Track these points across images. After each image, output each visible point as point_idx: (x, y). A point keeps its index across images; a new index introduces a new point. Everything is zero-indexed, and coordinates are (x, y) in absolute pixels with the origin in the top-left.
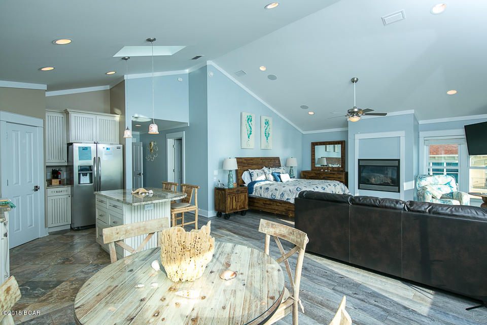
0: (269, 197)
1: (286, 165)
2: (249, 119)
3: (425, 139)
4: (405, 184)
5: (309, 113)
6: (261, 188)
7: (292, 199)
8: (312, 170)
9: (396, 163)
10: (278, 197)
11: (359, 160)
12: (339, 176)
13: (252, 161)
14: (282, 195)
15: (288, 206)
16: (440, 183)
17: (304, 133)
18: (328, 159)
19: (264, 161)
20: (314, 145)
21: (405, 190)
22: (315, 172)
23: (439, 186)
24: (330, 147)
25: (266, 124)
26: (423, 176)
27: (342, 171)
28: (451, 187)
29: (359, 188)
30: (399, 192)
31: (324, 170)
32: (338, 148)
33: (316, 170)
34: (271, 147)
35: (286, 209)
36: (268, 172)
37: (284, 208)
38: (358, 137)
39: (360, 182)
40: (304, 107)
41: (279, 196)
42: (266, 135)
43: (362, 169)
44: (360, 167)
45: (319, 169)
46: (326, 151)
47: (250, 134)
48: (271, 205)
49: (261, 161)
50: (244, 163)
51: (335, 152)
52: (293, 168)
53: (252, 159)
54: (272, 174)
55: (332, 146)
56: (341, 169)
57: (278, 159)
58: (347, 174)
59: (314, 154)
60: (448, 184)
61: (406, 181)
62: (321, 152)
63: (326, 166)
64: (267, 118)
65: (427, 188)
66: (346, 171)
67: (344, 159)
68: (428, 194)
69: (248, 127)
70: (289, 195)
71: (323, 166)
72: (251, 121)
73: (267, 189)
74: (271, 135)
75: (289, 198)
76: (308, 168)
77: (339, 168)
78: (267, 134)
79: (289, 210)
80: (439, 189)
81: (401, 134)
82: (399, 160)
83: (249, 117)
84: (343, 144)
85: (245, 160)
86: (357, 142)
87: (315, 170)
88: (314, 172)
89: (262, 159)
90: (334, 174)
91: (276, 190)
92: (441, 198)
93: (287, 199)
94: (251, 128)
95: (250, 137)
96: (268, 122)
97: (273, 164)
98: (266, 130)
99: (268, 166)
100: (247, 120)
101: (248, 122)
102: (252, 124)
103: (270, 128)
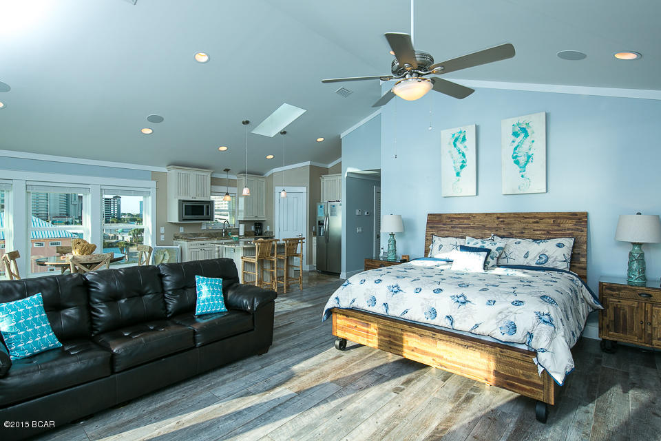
2: (456, 140)
13: (466, 222)
19: (507, 221)
25: (517, 136)
34: (538, 186)
42: (517, 162)
47: (462, 167)
49: (497, 222)
50: (444, 224)
53: (469, 217)
57: (579, 216)
64: (523, 119)
69: (456, 154)
72: (464, 140)
74: (538, 156)
78: (522, 160)
83: (456, 136)
85: (450, 218)
94: (464, 155)
95: (461, 174)
96: (524, 130)
97: (544, 230)
98: (515, 149)
99: (522, 233)
100: (452, 141)
101: (455, 145)
102: (465, 147)
103: (533, 141)
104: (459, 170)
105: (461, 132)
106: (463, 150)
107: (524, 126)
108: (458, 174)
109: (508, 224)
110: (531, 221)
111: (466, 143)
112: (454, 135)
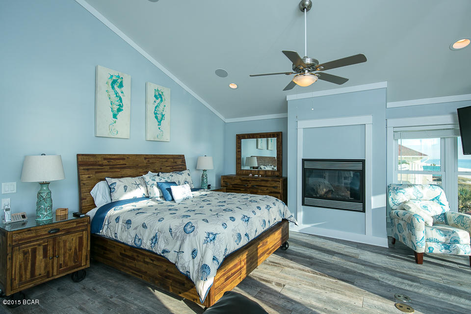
0: (130, 242)
1: (196, 167)
2: (114, 82)
3: (396, 129)
4: (372, 198)
5: (231, 86)
6: (117, 219)
7: (172, 252)
8: (237, 174)
9: (359, 167)
10: (147, 245)
11: (304, 160)
12: (275, 184)
13: (122, 162)
14: (155, 239)
15: (164, 266)
16: (424, 198)
17: (227, 121)
18: (260, 159)
19: (151, 161)
20: (240, 138)
21: (372, 208)
22: (241, 177)
23: (424, 203)
24: (262, 142)
25: (157, 98)
26: (400, 187)
27: (278, 176)
28: (441, 204)
29: (303, 204)
30: (364, 211)
31: (253, 175)
32: (273, 142)
33: (243, 175)
34: (166, 137)
35: (161, 274)
36: (151, 182)
37: (157, 271)
38: (303, 124)
39: (304, 196)
40: (221, 73)
41: (149, 243)
42: (156, 117)
43: (307, 174)
44: (304, 170)
45: (247, 173)
46: (257, 148)
47: (119, 110)
48: (134, 259)
49: (145, 161)
50: (102, 165)
51: (268, 148)
52: (207, 173)
53: (123, 157)
54: (159, 186)
55: (265, 140)
56: (277, 174)
57: (182, 157)
58: (285, 181)
59: (240, 151)
60: (437, 198)
61: (375, 194)
62: (250, 149)
63: (257, 168)
64: (160, 88)
65: (410, 208)
66: (284, 175)
67: (280, 159)
68: (420, 220)
69: (113, 96)
70: (167, 243)
71: (254, 168)
72: (121, 86)
73: (129, 222)
74: (167, 117)
75: (168, 248)
76: (232, 171)
77: (273, 172)
78: (159, 116)
79: (167, 277)
80: (425, 207)
81: (367, 120)
82: (363, 161)
83: (114, 78)
84: (280, 137)
85: (105, 159)
86: (300, 133)
87: (241, 175)
88: (238, 177)
89: (147, 157)
90: (267, 181)
91: (144, 226)
92: (434, 224)
93: (164, 251)
94: (120, 99)
95: (118, 116)
96: (161, 96)
97: (170, 166)
98: (156, 107)
99: (161, 169)
100: (110, 82)
101: (113, 88)
102: (122, 92)
103: (165, 106)
104: (116, 113)
105: (119, 77)
106: (121, 95)
107: (161, 93)
108: (115, 116)
109: (153, 163)
110: (164, 160)
111: (123, 89)
112: (112, 76)
